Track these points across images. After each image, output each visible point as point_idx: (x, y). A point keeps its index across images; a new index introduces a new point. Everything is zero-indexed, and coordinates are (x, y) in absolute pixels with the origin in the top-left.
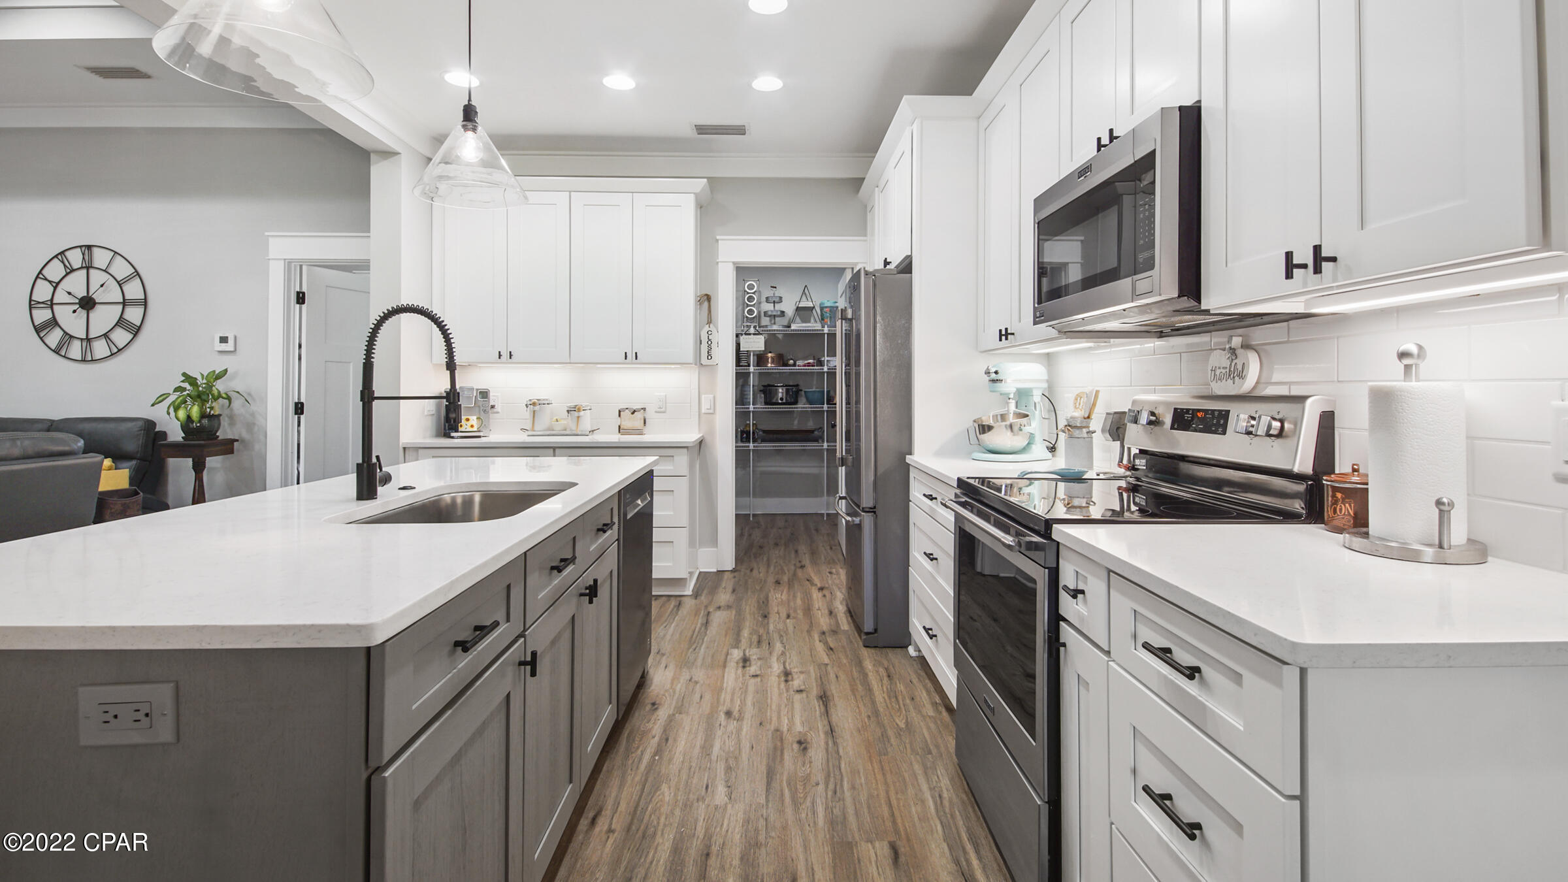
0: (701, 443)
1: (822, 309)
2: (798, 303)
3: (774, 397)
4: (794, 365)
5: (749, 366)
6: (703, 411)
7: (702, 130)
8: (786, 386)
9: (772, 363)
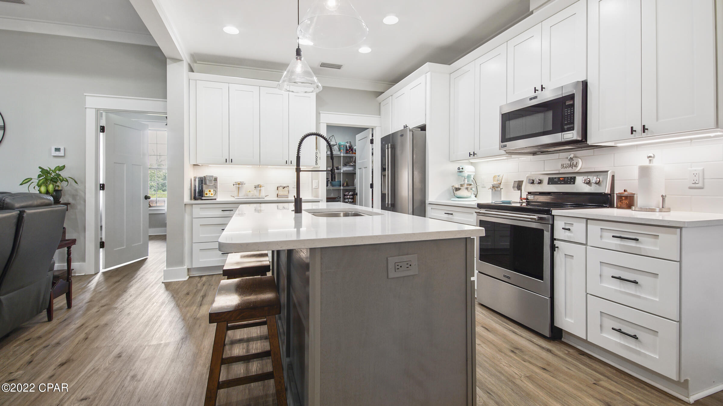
1: (340, 145)
6: (314, 187)
7: (323, 65)
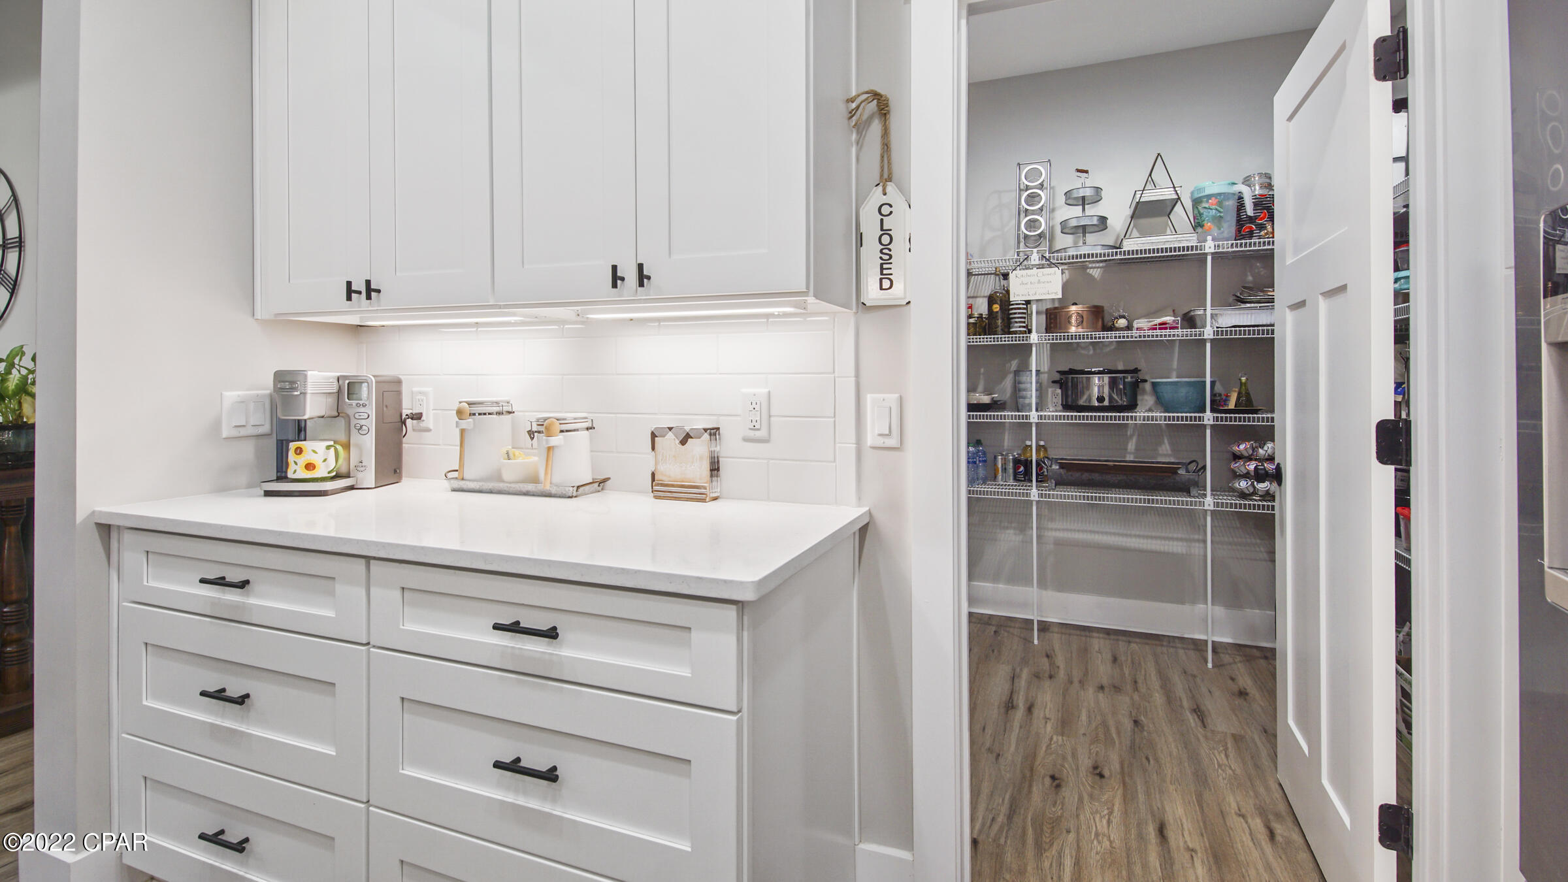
0: (864, 532)
1: (1196, 202)
2: (1138, 196)
3: (1083, 393)
4: (1129, 328)
5: (1030, 331)
6: (870, 439)
8: (1110, 372)
9: (1080, 323)
